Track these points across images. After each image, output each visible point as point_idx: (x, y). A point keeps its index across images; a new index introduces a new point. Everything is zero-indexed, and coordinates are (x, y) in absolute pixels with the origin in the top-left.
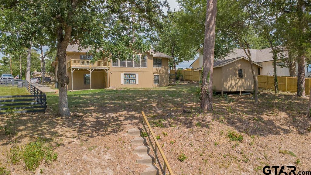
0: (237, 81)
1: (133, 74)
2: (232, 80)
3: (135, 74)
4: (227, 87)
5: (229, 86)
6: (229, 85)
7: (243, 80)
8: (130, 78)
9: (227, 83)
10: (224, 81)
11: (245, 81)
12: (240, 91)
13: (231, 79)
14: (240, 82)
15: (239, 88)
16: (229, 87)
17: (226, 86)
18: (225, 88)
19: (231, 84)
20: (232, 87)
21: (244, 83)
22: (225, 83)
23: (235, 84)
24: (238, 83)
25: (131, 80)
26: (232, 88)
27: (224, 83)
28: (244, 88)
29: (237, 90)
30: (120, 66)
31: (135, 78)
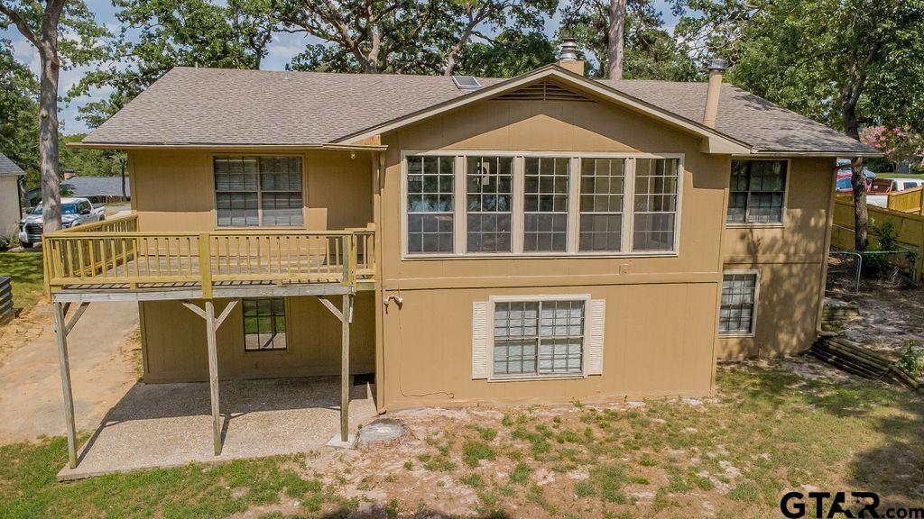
1: (565, 305)
3: (580, 305)
8: (545, 333)
25: (544, 342)
30: (469, 250)
31: (582, 332)
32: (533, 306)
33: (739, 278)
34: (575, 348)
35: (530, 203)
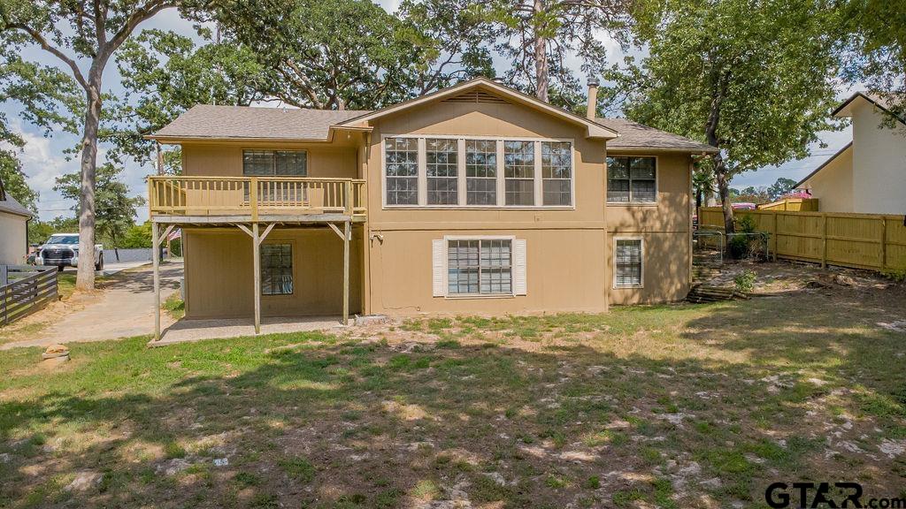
1: (497, 244)
3: (508, 243)
30: (429, 203)
31: (511, 263)
32: (474, 244)
33: (629, 243)
34: (506, 276)
35: (470, 171)
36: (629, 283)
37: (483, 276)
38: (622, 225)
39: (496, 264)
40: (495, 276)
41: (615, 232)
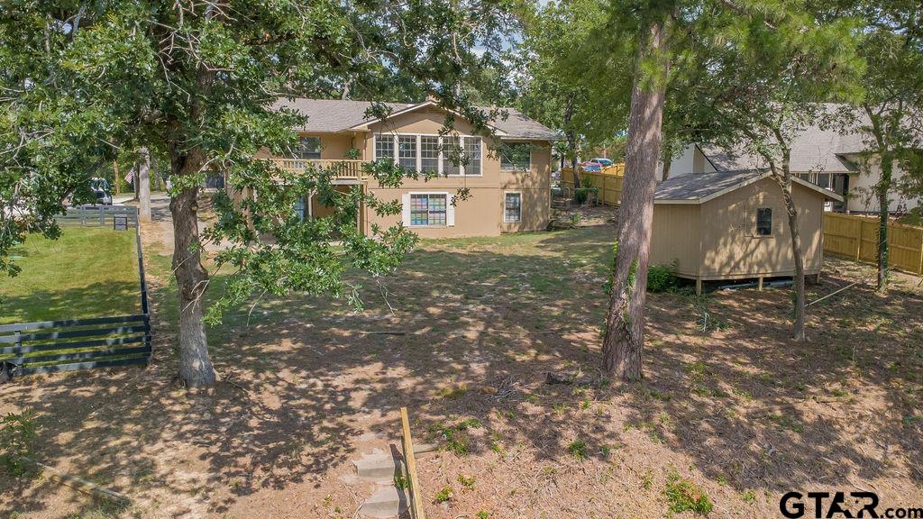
0: (752, 245)
1: (438, 196)
2: (734, 244)
3: (444, 196)
4: (717, 266)
5: (721, 263)
6: (722, 257)
7: (773, 242)
8: (431, 208)
9: (717, 253)
10: (706, 248)
11: (779, 245)
12: (759, 276)
13: (730, 240)
14: (762, 248)
15: (756, 268)
16: (722, 266)
17: (713, 262)
18: (708, 268)
19: (731, 257)
20: (732, 264)
21: (775, 251)
22: (708, 255)
23: (744, 258)
24: (752, 252)
25: (431, 212)
26: (733, 268)
27: (705, 255)
28: (773, 267)
29: (749, 273)
31: (445, 208)
32: (426, 196)
33: (513, 195)
34: (443, 215)
35: (423, 154)
36: (513, 219)
37: (430, 215)
38: (509, 183)
39: (437, 208)
40: (437, 215)
41: (505, 188)
